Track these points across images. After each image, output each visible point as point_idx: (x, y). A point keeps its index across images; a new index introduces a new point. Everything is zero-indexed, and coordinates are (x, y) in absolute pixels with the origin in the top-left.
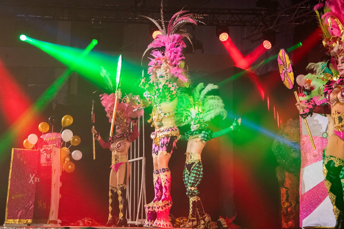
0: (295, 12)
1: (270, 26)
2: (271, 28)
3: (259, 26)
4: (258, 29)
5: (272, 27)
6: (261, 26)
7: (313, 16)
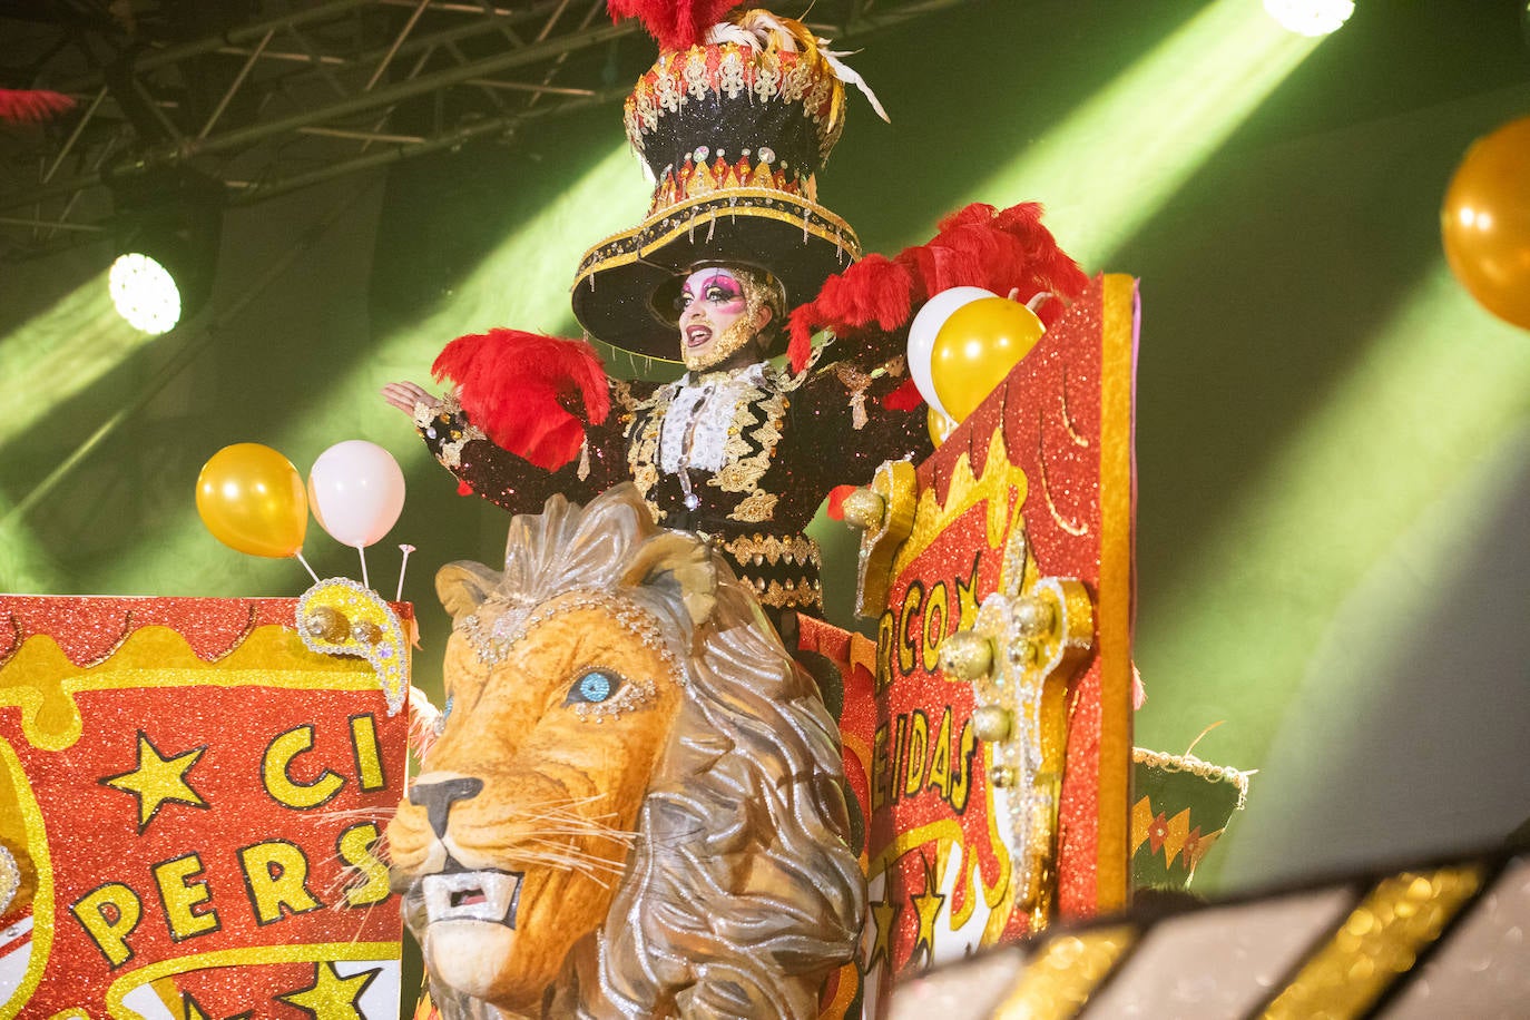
0: (391, 40)
1: (173, 131)
2: (186, 152)
3: (85, 120)
4: (73, 151)
5: (196, 148)
6: (98, 124)
7: (538, 91)
